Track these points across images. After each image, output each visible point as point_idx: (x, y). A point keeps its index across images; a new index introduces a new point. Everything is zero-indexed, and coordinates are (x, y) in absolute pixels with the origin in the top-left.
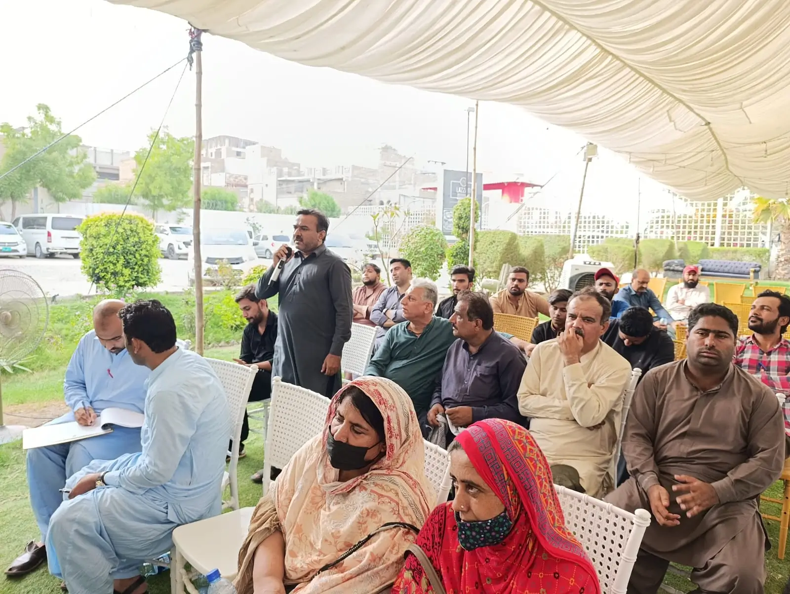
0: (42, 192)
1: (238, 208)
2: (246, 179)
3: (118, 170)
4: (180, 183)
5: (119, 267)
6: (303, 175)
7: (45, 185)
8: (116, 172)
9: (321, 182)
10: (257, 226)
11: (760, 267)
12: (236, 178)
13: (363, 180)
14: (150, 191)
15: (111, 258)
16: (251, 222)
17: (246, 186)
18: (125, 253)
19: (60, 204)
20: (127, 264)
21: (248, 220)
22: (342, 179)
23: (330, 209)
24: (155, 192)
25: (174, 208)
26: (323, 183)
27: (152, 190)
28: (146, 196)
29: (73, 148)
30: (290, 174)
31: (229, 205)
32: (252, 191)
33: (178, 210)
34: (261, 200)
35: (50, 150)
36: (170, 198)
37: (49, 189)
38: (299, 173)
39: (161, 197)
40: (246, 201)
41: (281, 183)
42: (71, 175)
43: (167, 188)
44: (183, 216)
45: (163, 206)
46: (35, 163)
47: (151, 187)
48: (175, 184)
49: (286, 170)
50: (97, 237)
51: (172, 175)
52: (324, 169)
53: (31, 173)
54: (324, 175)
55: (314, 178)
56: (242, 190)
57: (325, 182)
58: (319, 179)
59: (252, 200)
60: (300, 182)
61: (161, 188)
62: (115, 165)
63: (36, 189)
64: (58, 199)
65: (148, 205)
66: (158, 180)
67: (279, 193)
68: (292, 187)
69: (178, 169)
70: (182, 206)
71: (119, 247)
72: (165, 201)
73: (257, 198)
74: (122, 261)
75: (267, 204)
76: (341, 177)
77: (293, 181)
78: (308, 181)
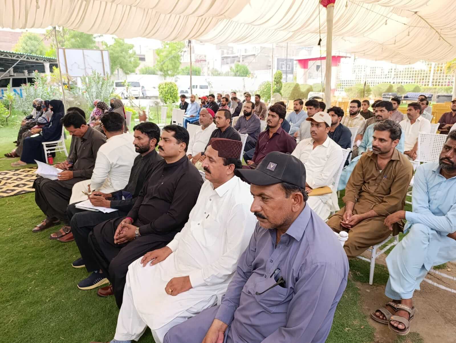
0: (120, 70)
1: (202, 74)
2: (205, 57)
3: (144, 56)
4: (175, 63)
5: (169, 97)
6: (235, 53)
7: (121, 68)
8: (143, 57)
9: (244, 57)
10: (210, 83)
11: (432, 95)
12: (200, 56)
13: (266, 55)
14: (163, 68)
15: (167, 94)
16: (208, 81)
17: (205, 61)
18: (170, 93)
19: (127, 75)
20: (171, 96)
21: (206, 80)
22: (254, 55)
23: (245, 73)
24: (165, 69)
25: (173, 76)
26: (245, 57)
27: (164, 67)
28: (161, 70)
29: (130, 49)
30: (228, 53)
31: (197, 73)
32: (208, 64)
33: (175, 77)
34: (213, 68)
35: (122, 51)
36: (172, 71)
37: (123, 69)
38: (232, 53)
39: (168, 70)
40: (205, 70)
41: (223, 58)
42: (130, 62)
43: (170, 66)
44: (177, 79)
45: (169, 75)
46: (118, 58)
47: (164, 66)
48: (174, 64)
49: (225, 51)
50: (163, 88)
51: (172, 60)
52: (246, 49)
53: (116, 63)
54: (246, 52)
55: (240, 55)
56: (203, 63)
57: (246, 57)
58: (243, 56)
59: (209, 68)
60: (233, 57)
61: (167, 67)
62: (142, 53)
63: (118, 70)
64: (127, 73)
65: (163, 75)
66: (166, 63)
67: (223, 63)
68: (229, 60)
69: (174, 57)
70: (176, 75)
71: (169, 91)
72: (169, 72)
73: (211, 68)
74: (170, 95)
75: (216, 71)
76: (254, 54)
77: (229, 57)
78: (237, 57)
